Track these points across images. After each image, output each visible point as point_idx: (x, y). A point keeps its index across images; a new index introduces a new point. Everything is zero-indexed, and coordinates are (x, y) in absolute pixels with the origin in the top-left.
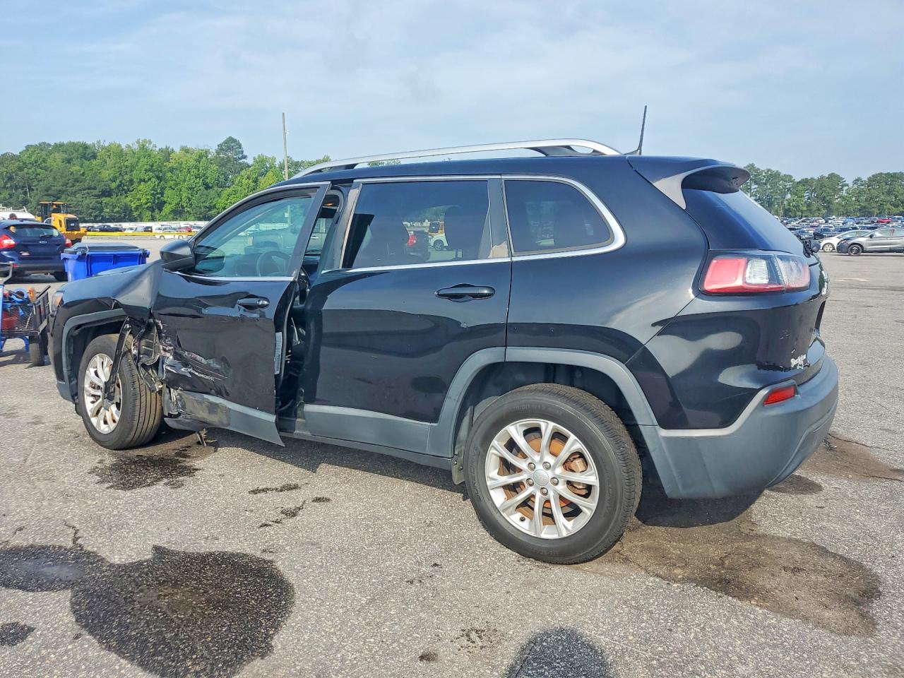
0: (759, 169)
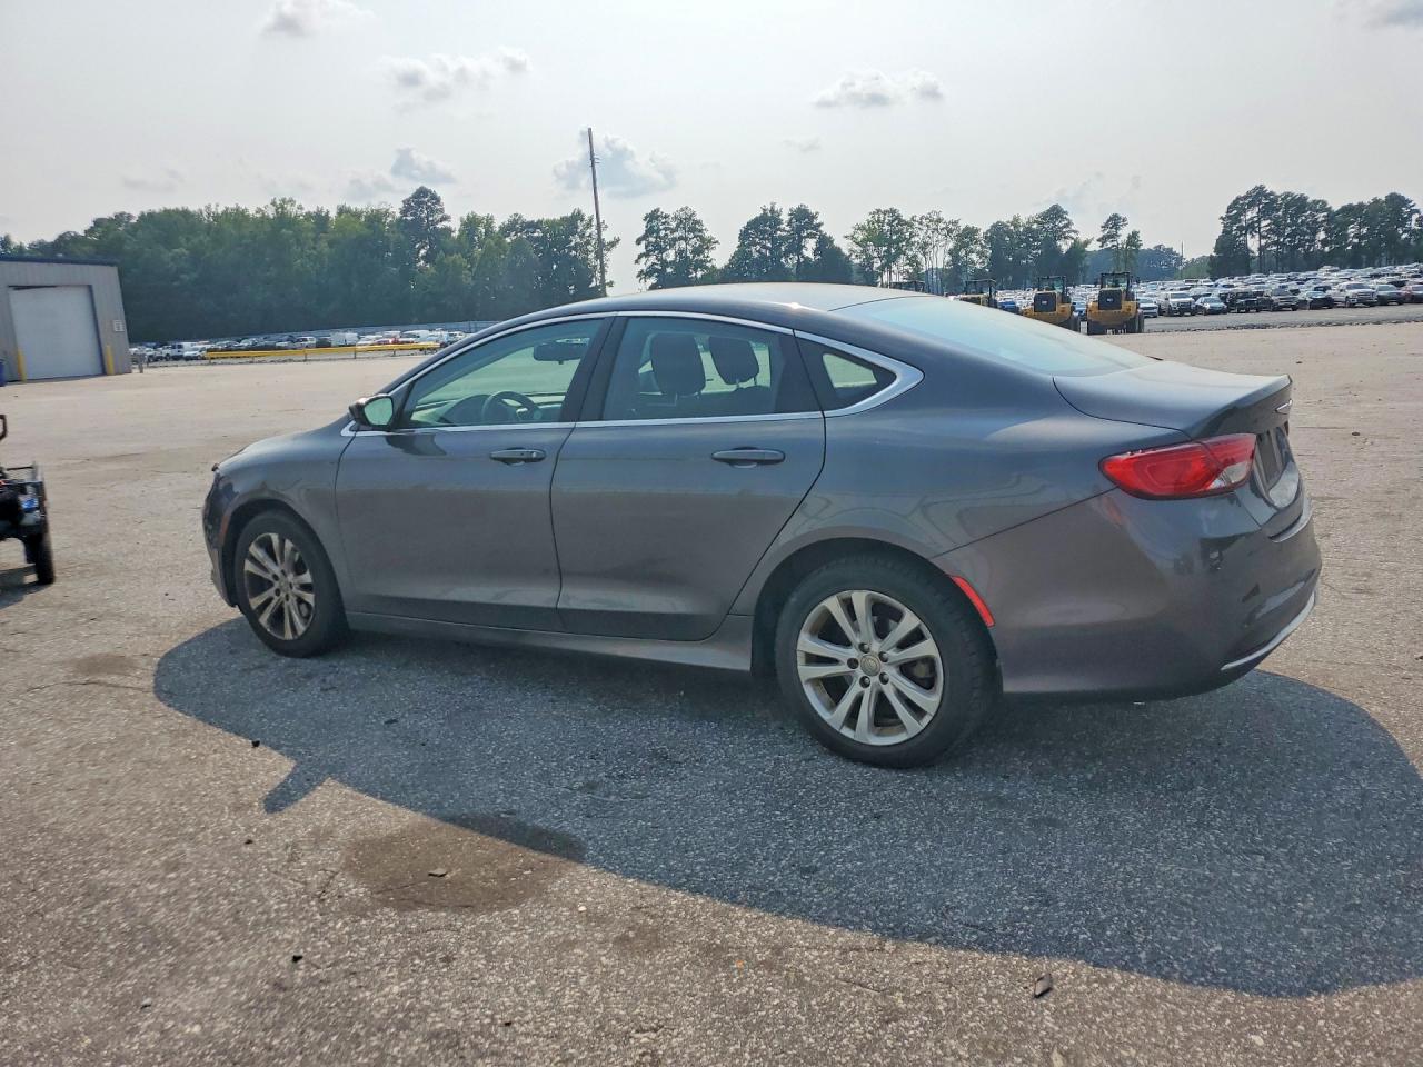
0: (1272, 193)
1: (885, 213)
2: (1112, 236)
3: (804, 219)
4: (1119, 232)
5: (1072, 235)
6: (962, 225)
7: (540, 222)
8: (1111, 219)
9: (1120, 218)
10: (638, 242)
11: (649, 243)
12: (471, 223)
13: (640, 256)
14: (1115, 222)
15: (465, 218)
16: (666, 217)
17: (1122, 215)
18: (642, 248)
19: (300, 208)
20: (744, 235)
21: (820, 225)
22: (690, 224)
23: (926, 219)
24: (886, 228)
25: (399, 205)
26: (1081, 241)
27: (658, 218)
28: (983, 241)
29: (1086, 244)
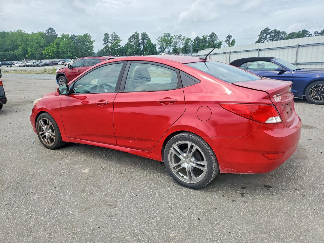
1: (166, 34)
2: (229, 40)
3: (144, 35)
4: (230, 39)
5: (217, 40)
6: (187, 37)
7: (78, 36)
8: (228, 36)
9: (230, 36)
10: (103, 40)
11: (105, 41)
12: (64, 36)
13: (104, 44)
14: (229, 37)
15: (62, 35)
16: (109, 35)
17: (231, 35)
18: (103, 42)
20: (130, 39)
21: (148, 37)
22: (115, 37)
23: (177, 36)
24: (167, 38)
25: (45, 31)
26: (220, 42)
27: (107, 35)
28: (193, 41)
29: (221, 42)
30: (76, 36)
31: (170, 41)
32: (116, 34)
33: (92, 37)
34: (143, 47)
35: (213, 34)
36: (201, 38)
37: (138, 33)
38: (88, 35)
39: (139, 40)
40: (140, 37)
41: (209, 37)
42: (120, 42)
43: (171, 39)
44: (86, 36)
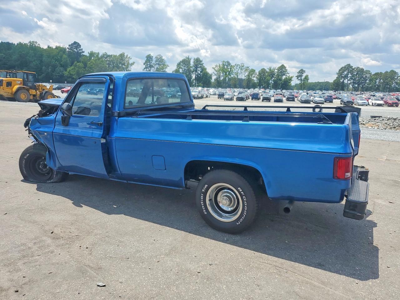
1: (226, 62)
2: (301, 76)
3: (198, 62)
4: (303, 75)
5: (287, 74)
6: (250, 68)
7: (112, 55)
8: (300, 70)
10: (144, 64)
11: (147, 64)
12: (92, 54)
13: (145, 68)
14: (302, 71)
15: (90, 53)
16: (153, 57)
17: (304, 69)
18: (144, 66)
19: (39, 44)
20: (179, 65)
21: (203, 64)
22: (160, 61)
23: (239, 65)
24: (226, 67)
25: (68, 46)
26: (290, 77)
27: (150, 57)
28: (258, 74)
29: (292, 78)
30: (109, 56)
31: (229, 72)
32: (162, 57)
33: (131, 58)
34: (196, 76)
35: (283, 67)
36: (268, 70)
37: (190, 57)
38: (125, 55)
39: (191, 67)
40: (192, 63)
41: (277, 69)
42: (166, 68)
43: (231, 69)
44: (122, 55)
